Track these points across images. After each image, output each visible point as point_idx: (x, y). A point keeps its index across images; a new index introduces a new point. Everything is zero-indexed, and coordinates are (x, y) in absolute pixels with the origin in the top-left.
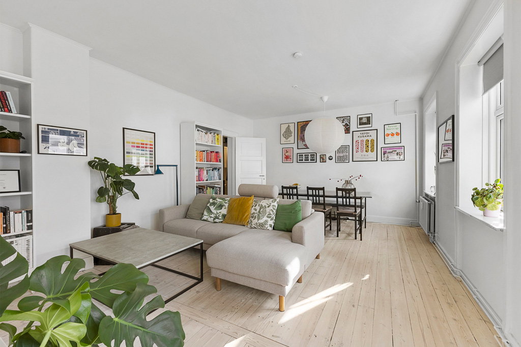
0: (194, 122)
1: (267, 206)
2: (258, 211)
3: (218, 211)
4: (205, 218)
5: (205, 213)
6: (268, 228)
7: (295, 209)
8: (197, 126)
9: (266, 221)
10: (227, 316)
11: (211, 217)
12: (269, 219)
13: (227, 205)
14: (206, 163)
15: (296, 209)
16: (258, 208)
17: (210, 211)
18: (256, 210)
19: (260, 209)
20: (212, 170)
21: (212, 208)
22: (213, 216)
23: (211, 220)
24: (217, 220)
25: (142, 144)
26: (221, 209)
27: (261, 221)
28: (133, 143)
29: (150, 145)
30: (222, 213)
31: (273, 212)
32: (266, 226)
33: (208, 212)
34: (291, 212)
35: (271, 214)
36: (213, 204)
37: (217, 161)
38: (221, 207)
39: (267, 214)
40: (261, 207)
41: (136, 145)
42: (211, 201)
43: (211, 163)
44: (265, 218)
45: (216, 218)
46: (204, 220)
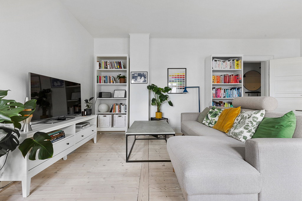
0: (211, 55)
1: (248, 117)
2: (238, 121)
3: (213, 119)
4: (204, 122)
5: (205, 119)
6: (240, 139)
7: (279, 123)
8: (213, 58)
9: (242, 132)
10: (154, 188)
11: (207, 122)
12: (245, 131)
13: (220, 114)
14: (223, 84)
15: (282, 124)
16: (239, 118)
17: (208, 118)
18: (237, 119)
19: (241, 120)
20: (230, 90)
21: (209, 116)
22: (208, 121)
23: (207, 124)
24: (210, 125)
25: (178, 76)
26: (216, 117)
27: (237, 131)
28: (172, 76)
29: (183, 76)
30: (215, 120)
31: (252, 123)
32: (240, 137)
33: (206, 118)
34: (273, 127)
35: (248, 126)
36: (211, 113)
37: (236, 82)
38: (215, 115)
39: (246, 124)
40: (243, 118)
41: (174, 77)
42: (211, 110)
43: (229, 84)
44: (242, 129)
45: (210, 123)
46: (203, 124)
